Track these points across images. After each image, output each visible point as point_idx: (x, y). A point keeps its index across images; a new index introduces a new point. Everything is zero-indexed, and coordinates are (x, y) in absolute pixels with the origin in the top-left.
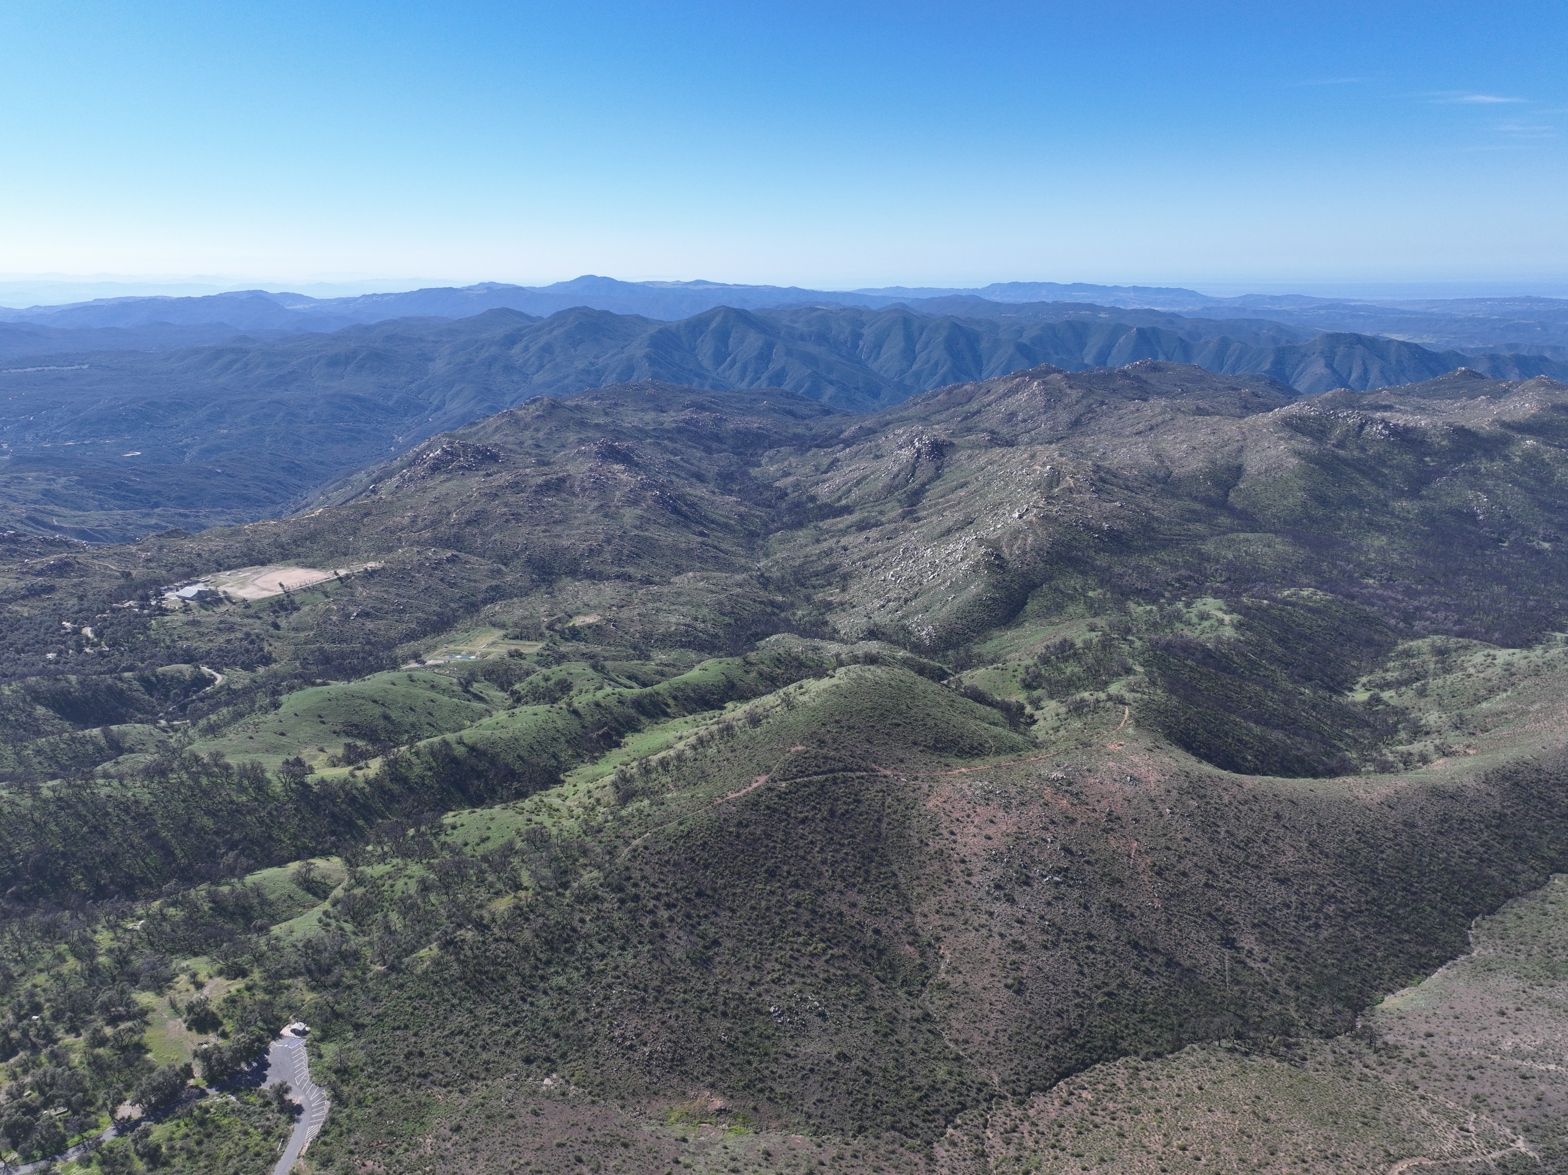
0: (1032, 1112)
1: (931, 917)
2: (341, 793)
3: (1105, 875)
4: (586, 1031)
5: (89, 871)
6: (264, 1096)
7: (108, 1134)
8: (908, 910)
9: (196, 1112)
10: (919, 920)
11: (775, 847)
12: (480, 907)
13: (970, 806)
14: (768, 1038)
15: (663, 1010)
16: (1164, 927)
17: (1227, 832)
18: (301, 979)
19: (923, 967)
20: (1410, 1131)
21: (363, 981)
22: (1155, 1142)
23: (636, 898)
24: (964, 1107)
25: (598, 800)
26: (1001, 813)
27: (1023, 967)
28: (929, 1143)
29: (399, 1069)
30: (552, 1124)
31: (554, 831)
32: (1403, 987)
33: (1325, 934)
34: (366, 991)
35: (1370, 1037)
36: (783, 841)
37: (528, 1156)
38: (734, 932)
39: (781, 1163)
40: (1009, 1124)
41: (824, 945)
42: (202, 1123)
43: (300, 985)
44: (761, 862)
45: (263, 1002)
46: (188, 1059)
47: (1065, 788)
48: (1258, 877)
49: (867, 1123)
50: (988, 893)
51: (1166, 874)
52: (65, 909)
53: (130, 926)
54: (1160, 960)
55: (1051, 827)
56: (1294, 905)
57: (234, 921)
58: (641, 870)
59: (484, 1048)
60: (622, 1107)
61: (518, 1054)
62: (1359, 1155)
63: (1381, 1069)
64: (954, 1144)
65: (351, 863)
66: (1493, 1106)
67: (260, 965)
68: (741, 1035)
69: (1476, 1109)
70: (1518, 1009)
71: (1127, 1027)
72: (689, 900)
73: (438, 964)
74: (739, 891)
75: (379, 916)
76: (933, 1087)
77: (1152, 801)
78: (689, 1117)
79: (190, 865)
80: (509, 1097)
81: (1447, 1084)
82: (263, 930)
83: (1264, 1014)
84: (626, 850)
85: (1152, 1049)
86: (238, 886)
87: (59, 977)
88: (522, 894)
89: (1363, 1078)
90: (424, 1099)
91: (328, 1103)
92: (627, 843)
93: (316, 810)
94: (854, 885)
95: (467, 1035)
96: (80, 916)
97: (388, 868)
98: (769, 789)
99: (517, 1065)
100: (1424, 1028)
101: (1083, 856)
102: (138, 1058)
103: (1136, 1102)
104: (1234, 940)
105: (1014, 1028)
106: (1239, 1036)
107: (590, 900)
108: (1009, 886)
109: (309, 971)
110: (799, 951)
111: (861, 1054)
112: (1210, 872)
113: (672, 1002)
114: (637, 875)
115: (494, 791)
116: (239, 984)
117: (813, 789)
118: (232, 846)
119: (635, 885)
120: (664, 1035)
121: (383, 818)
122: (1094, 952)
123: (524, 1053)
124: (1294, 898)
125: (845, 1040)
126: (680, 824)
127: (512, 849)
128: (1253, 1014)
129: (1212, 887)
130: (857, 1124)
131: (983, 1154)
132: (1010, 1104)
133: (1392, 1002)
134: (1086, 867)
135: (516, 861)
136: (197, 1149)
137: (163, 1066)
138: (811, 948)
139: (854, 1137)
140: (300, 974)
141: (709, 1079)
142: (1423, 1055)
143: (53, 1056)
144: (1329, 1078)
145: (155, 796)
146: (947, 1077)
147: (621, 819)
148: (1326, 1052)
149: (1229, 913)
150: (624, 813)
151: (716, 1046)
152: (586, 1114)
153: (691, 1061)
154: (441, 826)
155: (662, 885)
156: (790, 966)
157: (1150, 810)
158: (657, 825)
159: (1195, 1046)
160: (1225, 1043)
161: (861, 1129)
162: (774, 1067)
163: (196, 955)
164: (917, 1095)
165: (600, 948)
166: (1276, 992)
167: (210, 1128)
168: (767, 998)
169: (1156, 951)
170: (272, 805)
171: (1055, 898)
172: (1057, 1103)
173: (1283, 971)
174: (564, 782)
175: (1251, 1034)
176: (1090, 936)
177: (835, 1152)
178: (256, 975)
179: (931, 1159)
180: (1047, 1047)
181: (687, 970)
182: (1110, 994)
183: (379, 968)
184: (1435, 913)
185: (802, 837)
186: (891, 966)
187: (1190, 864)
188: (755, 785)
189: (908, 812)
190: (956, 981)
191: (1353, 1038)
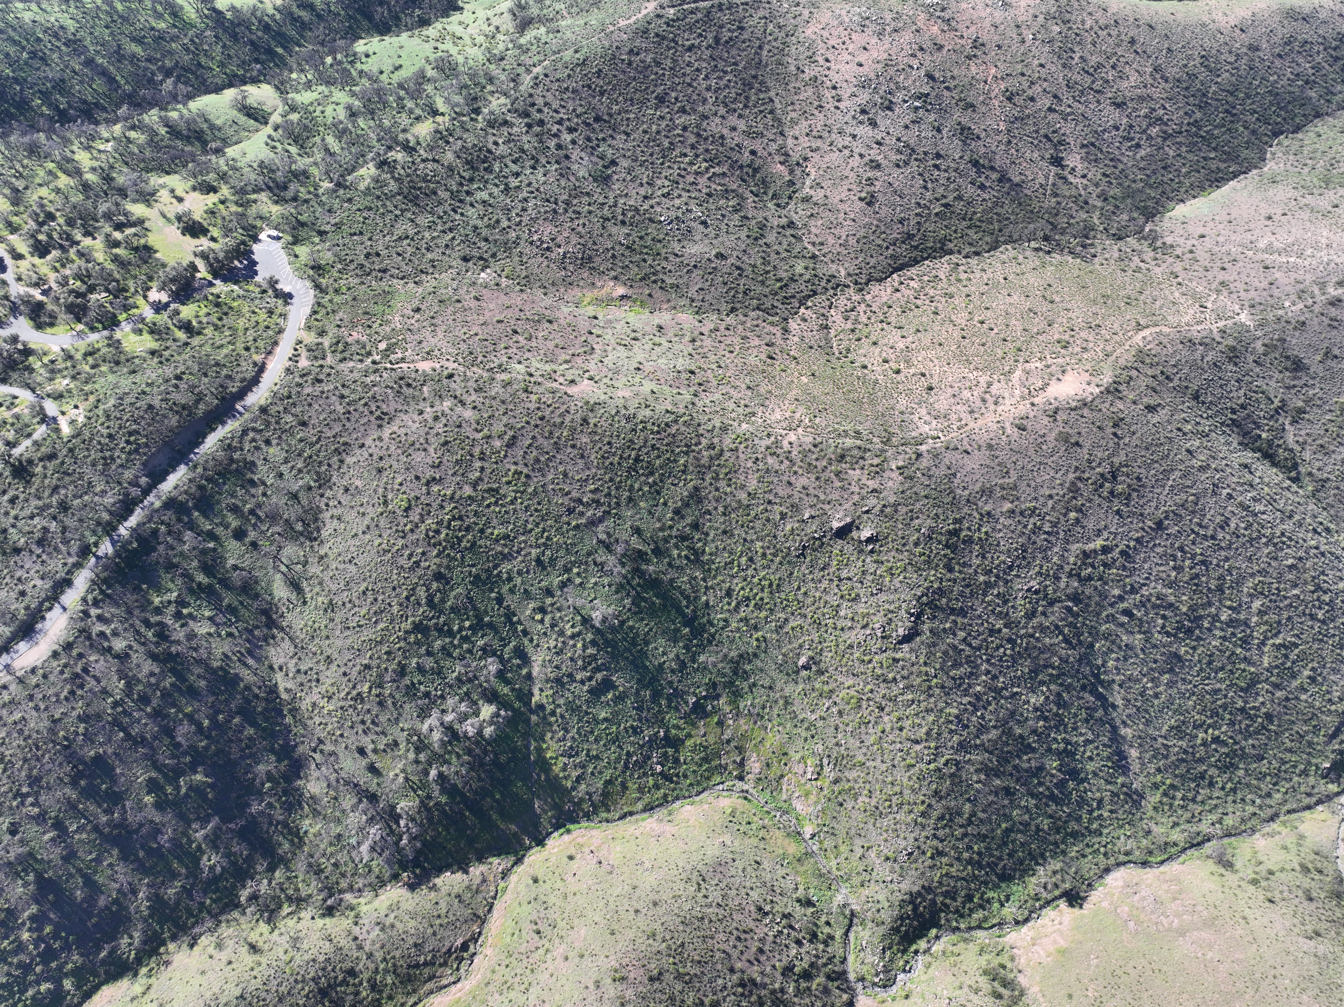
0: (868, 297)
1: (801, 140)
2: (254, 20)
3: (960, 100)
4: (510, 236)
5: (45, 95)
6: (260, 286)
7: (149, 314)
8: (782, 134)
9: (210, 297)
10: (790, 142)
11: (664, 75)
12: (404, 131)
13: (846, 33)
14: (660, 241)
15: (572, 219)
16: (1003, 147)
17: (1081, 57)
18: (263, 194)
19: (791, 183)
20: (1161, 308)
21: (317, 196)
22: (961, 318)
23: (541, 123)
24: (815, 293)
25: (497, 28)
26: (874, 40)
27: (876, 183)
28: (785, 319)
29: (362, 266)
30: (491, 306)
31: (461, 59)
32: (1194, 197)
33: (1142, 153)
34: (321, 204)
35: (1153, 238)
36: (671, 69)
37: (475, 329)
38: (629, 154)
39: (671, 334)
40: (850, 305)
41: (707, 165)
42: (218, 305)
43: (265, 199)
44: (651, 89)
45: (237, 214)
46: (192, 258)
47: (938, 14)
48: (1098, 102)
49: (738, 305)
50: (854, 117)
51: (1016, 99)
52: (38, 131)
53: (102, 147)
54: (995, 176)
55: (919, 54)
56: (1122, 128)
57: (191, 144)
58: (543, 96)
59: (428, 249)
60: (545, 294)
61: (457, 254)
62: (1116, 326)
63: (1154, 263)
64: (805, 320)
65: (281, 89)
66: (1233, 289)
67: (226, 183)
68: (637, 239)
69: (1218, 292)
70: (1284, 214)
71: (955, 232)
72: (588, 125)
73: (377, 181)
74: (632, 116)
75: (317, 139)
76: (792, 279)
77: (1018, 27)
78: (598, 301)
79: (135, 91)
80: (455, 286)
81: (1202, 273)
82: (218, 151)
83: (1072, 221)
84: (528, 78)
85: (973, 249)
86: (185, 112)
87: (58, 191)
88: (439, 119)
89: (1138, 270)
90: (387, 289)
91: (312, 292)
92: (528, 71)
93: (235, 37)
94: (735, 110)
95: (412, 239)
96: (54, 137)
97: (315, 95)
98: (658, 16)
99: (456, 263)
100: (1201, 231)
101: (944, 82)
102: (150, 257)
103: (952, 289)
104: (1062, 159)
105: (862, 233)
106: (1046, 238)
107: (501, 125)
108: (873, 111)
109: (269, 188)
110: (685, 170)
111: (735, 254)
112: (1055, 96)
113: (579, 213)
114: (540, 101)
115: (398, 19)
116: (212, 199)
117: (699, 15)
118: (168, 73)
119: (540, 111)
120: (574, 239)
121: (300, 46)
122: (939, 170)
123: (462, 254)
124: (1125, 120)
125: (722, 243)
126: (576, 52)
127: (424, 77)
128: (1062, 221)
129: (1055, 111)
130: (730, 306)
131: (827, 327)
132: (851, 291)
133: (1180, 211)
134: (946, 93)
135: (429, 88)
136: (220, 323)
137: (172, 263)
138: (695, 167)
139: (728, 315)
140: (262, 190)
141: (613, 273)
142: (1191, 252)
143: (81, 254)
144: (1110, 270)
145: (78, 22)
146: (803, 271)
147: (520, 47)
148: (1113, 249)
149: (1064, 135)
150: (522, 41)
151: (617, 248)
152: (517, 299)
153: (598, 260)
154: (355, 54)
155: (563, 111)
156: (677, 183)
157: (1014, 36)
158: (555, 53)
159: (1009, 247)
160: (1033, 244)
161: (733, 310)
162: (664, 264)
163: (168, 173)
164: (779, 284)
165: (515, 168)
166: (1086, 203)
167: (225, 309)
168: (658, 209)
169: (992, 168)
170: (191, 33)
171: (913, 122)
172: (889, 290)
173: (1097, 185)
174: (462, 8)
175: (1057, 237)
176: (938, 156)
177: (712, 326)
178: (225, 191)
179: (786, 330)
180: (887, 248)
181: (590, 186)
182: (946, 205)
183: (327, 185)
184: (1246, 133)
185: (689, 64)
186: (764, 182)
187: (1040, 89)
188: (644, 12)
189: (788, 40)
190: (818, 195)
191: (1139, 240)
